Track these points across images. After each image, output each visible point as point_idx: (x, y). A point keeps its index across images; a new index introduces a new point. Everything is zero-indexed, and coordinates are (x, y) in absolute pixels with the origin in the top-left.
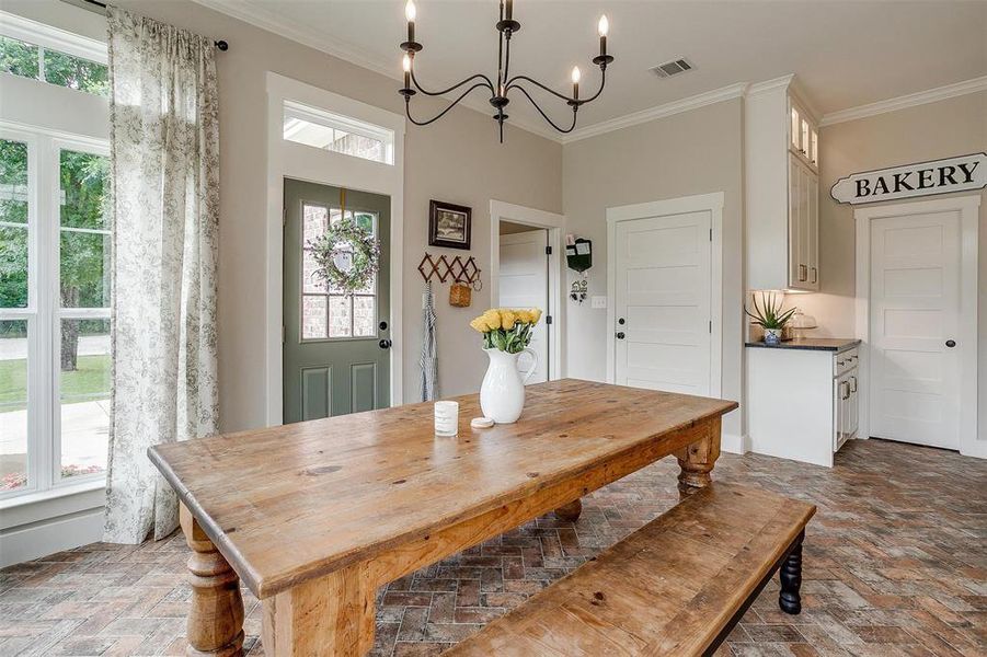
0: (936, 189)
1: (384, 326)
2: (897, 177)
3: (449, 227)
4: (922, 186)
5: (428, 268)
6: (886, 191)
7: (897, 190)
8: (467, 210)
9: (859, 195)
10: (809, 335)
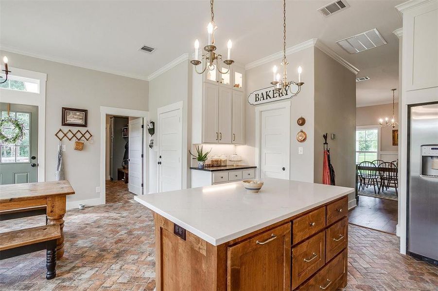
0: (278, 98)
1: (34, 158)
2: (267, 92)
3: (73, 118)
4: (274, 97)
5: (61, 135)
6: (264, 99)
7: (267, 99)
8: (85, 111)
9: (256, 101)
10: (240, 164)
